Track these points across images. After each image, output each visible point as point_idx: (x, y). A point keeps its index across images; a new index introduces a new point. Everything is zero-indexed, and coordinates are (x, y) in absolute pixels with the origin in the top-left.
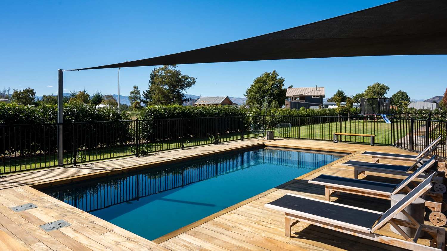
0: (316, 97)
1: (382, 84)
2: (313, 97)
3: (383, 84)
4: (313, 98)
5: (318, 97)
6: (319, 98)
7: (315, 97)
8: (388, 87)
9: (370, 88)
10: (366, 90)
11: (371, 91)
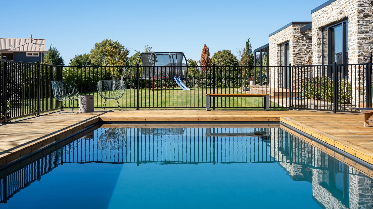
0: (33, 56)
1: (114, 41)
2: (28, 54)
3: (116, 42)
4: (27, 56)
5: (37, 54)
6: (38, 56)
7: (31, 54)
8: (123, 46)
9: (98, 46)
10: (93, 49)
11: (100, 50)
